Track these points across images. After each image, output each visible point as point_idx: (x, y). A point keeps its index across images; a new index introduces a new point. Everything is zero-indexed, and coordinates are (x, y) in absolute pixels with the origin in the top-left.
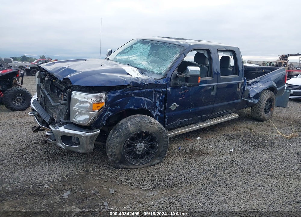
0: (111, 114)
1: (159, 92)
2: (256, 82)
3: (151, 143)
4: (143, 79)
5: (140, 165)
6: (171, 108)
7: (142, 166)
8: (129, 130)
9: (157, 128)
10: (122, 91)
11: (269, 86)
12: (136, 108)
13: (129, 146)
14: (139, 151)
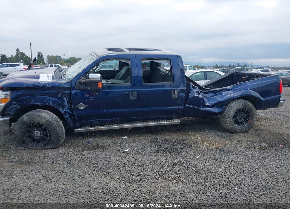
0: (19, 107)
1: (64, 93)
2: (227, 90)
3: (45, 132)
4: (46, 83)
5: (35, 147)
6: (78, 108)
7: (37, 148)
8: (23, 120)
9: (44, 120)
10: (25, 91)
11: (242, 95)
12: (40, 104)
13: (28, 132)
14: (37, 137)
